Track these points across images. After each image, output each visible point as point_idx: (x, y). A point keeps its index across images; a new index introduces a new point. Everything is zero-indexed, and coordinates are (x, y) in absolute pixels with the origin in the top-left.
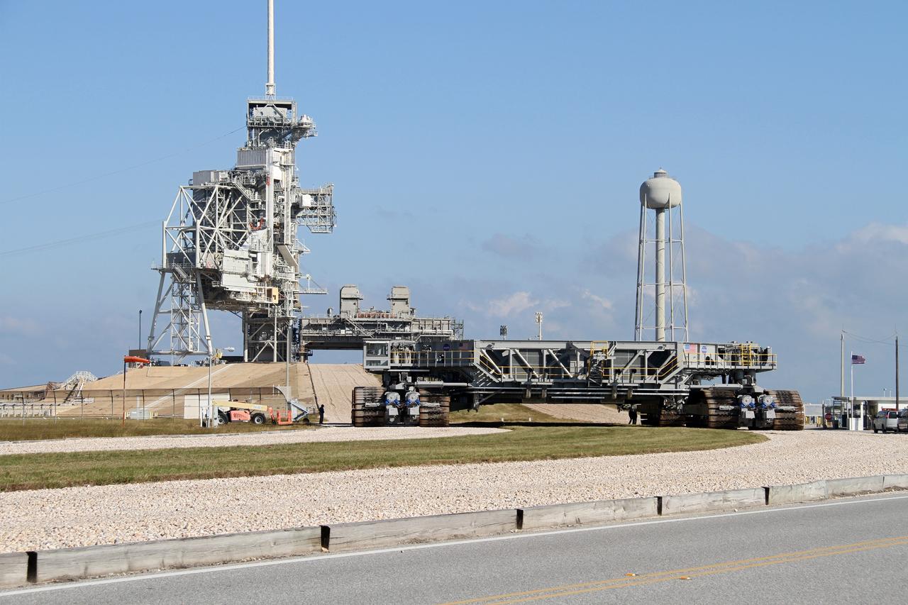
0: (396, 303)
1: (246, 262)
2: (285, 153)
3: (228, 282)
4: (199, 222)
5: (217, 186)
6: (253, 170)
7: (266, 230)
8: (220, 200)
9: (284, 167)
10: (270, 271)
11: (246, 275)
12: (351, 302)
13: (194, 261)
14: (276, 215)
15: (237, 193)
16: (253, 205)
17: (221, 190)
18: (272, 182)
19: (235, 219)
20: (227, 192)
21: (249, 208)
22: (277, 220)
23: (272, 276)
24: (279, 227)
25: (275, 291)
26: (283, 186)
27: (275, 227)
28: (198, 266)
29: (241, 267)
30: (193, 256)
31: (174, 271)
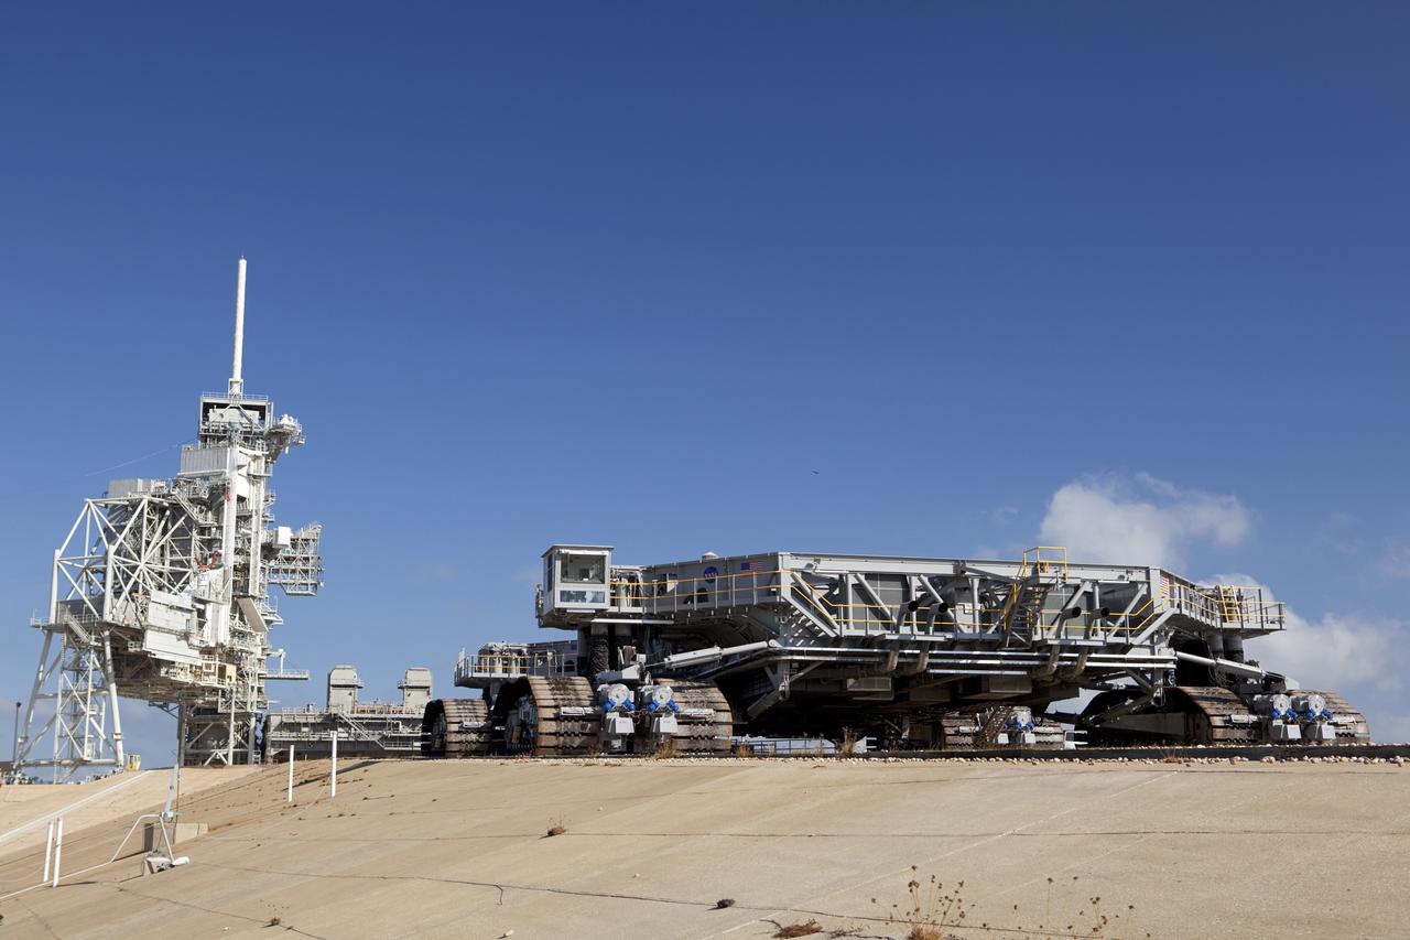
0: (414, 693)
1: (188, 616)
2: (256, 458)
3: (155, 644)
4: (112, 549)
5: (147, 498)
6: (205, 478)
7: (221, 570)
8: (150, 521)
9: (253, 479)
10: (224, 637)
11: (186, 636)
12: (346, 692)
13: (100, 612)
14: (238, 552)
15: (177, 510)
16: (202, 531)
17: (154, 507)
18: (234, 499)
19: (173, 552)
20: (162, 510)
21: (195, 536)
22: (240, 559)
23: (227, 644)
24: (243, 569)
25: (231, 670)
26: (252, 506)
27: (235, 569)
28: (108, 618)
29: (179, 622)
30: (99, 602)
31: (68, 629)
